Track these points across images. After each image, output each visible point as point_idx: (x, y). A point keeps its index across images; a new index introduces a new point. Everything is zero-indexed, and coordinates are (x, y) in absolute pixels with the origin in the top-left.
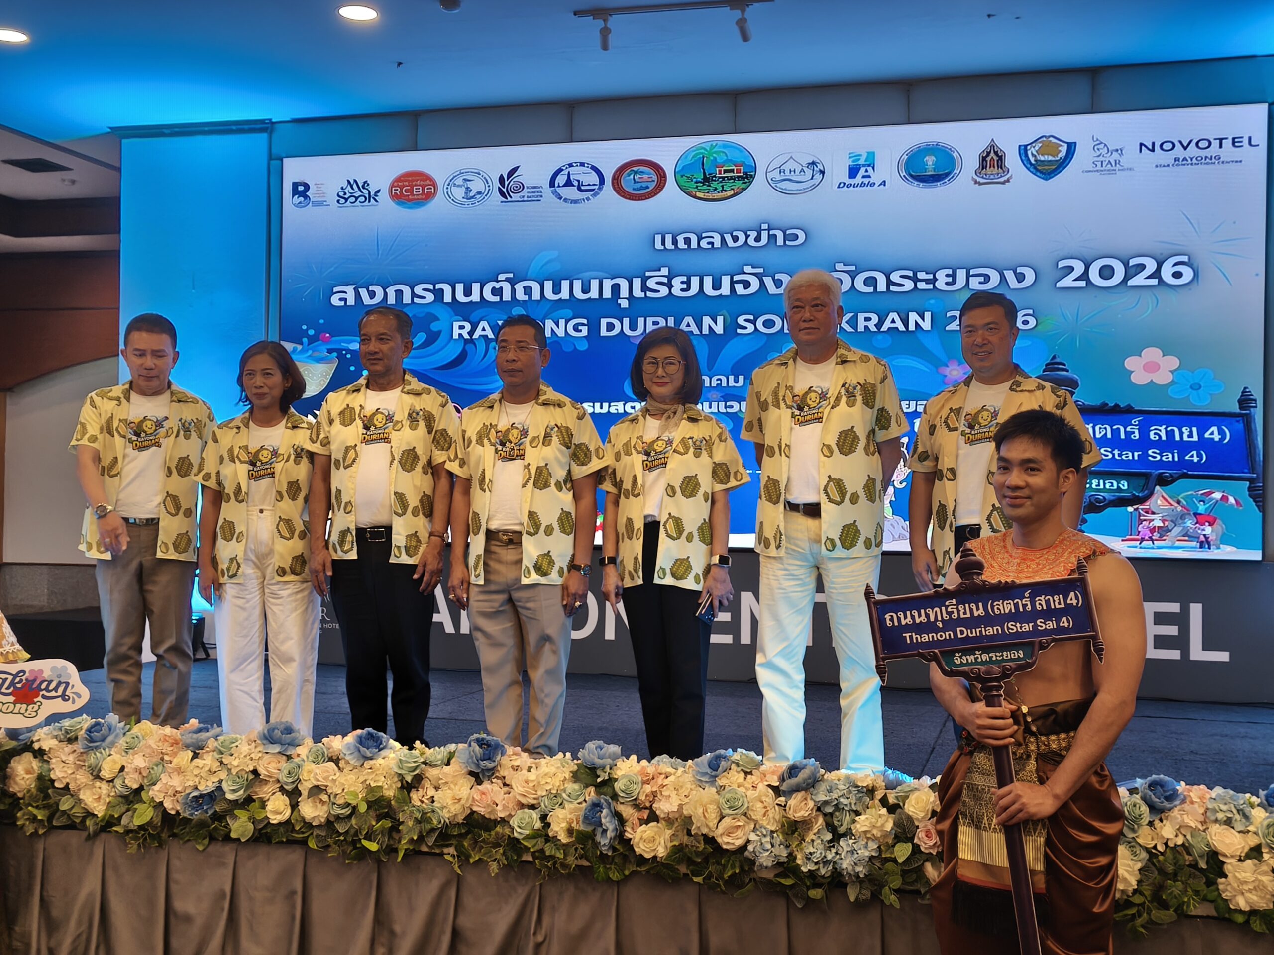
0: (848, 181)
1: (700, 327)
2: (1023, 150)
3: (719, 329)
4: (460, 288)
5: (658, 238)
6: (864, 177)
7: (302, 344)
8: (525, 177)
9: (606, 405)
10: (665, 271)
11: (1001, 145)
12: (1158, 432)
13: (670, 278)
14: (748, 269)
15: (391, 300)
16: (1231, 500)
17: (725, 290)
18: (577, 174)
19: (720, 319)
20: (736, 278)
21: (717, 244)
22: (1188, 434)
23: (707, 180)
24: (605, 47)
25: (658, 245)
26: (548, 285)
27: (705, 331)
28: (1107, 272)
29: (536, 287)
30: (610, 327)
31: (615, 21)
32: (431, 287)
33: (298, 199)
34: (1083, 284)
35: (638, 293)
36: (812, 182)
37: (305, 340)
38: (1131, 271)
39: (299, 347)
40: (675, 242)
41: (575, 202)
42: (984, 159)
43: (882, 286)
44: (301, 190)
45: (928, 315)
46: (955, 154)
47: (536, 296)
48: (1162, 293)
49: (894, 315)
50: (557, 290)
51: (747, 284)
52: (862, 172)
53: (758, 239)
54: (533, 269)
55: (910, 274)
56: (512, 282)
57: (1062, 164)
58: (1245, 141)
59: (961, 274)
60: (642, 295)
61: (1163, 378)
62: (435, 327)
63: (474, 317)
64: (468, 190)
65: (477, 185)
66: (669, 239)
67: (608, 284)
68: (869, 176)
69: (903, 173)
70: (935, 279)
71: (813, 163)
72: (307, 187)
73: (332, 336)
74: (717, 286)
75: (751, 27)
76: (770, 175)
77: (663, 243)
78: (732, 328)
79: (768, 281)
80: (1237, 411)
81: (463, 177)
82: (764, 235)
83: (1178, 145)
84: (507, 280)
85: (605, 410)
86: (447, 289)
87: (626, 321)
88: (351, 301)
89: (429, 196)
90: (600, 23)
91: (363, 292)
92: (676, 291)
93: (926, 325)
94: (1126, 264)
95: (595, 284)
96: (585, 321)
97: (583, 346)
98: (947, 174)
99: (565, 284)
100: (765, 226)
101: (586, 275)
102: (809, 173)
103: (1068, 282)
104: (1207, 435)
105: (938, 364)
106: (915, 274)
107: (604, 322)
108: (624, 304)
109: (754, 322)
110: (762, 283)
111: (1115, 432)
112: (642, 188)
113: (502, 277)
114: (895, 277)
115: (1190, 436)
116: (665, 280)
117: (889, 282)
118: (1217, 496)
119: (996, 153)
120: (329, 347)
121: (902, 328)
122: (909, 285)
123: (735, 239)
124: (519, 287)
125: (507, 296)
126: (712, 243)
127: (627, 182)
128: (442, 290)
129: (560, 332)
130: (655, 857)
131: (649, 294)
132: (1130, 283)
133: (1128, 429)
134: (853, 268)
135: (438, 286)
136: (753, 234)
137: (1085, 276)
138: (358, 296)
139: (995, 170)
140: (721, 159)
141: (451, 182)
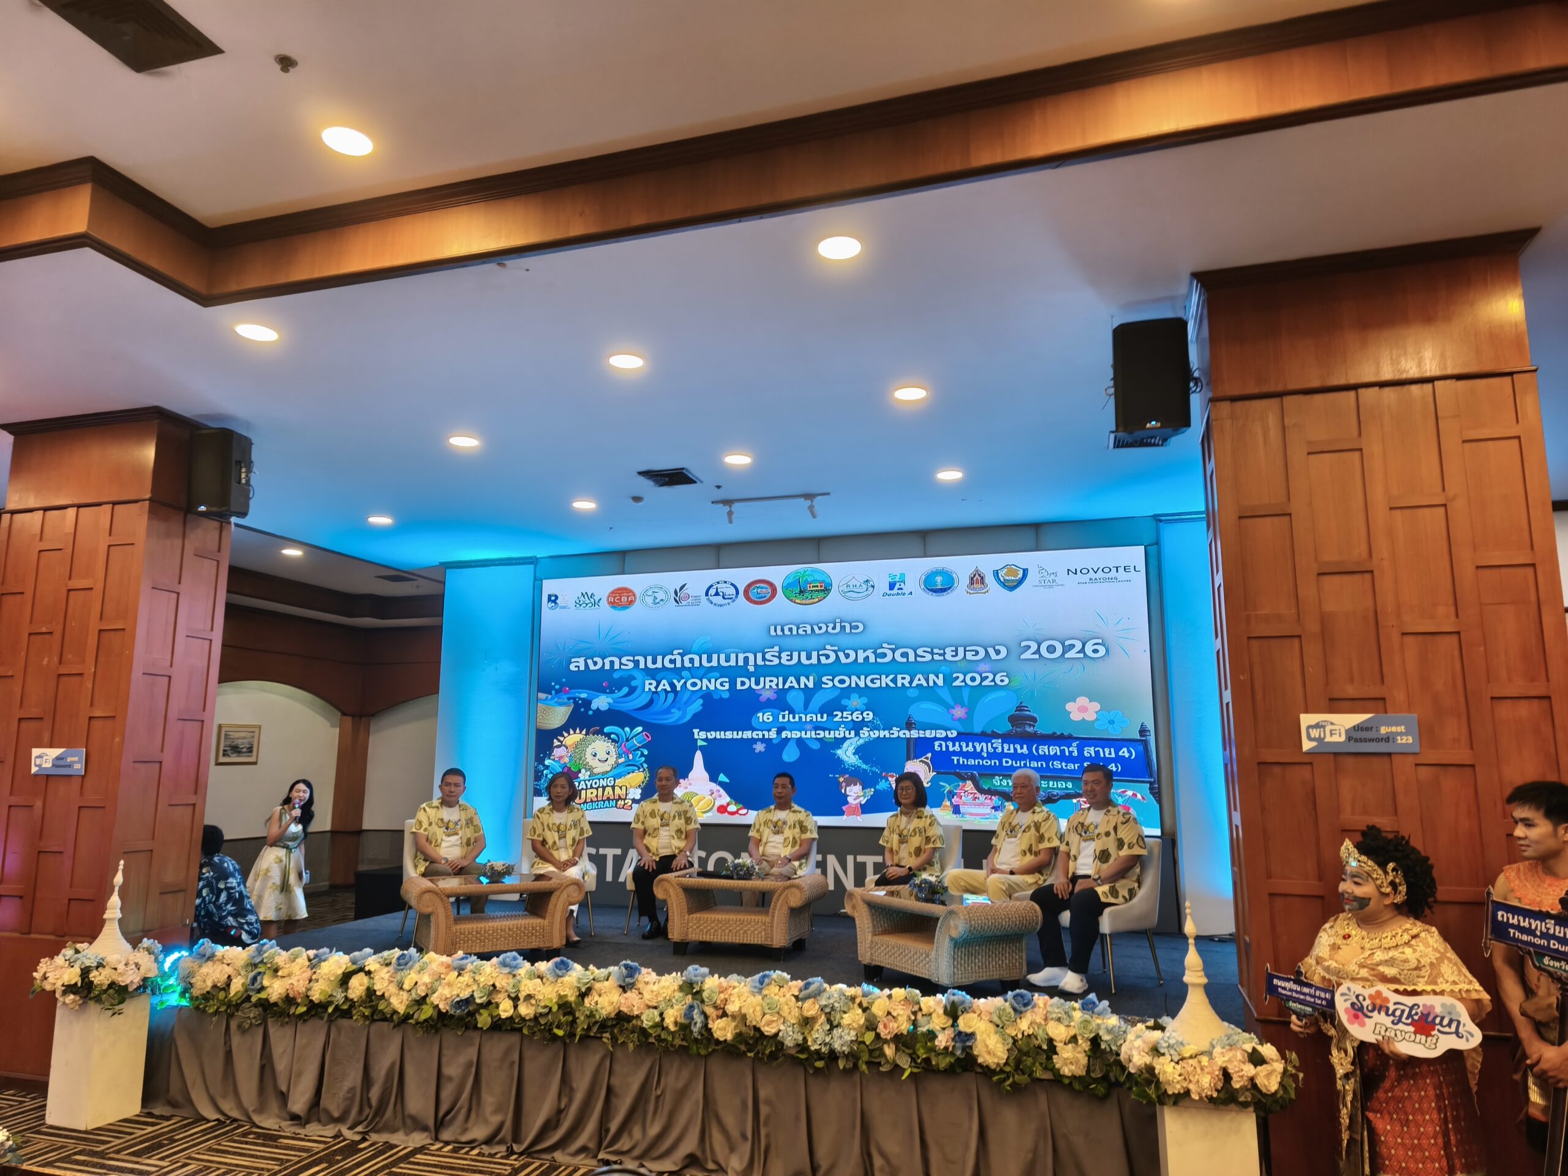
0: (889, 592)
1: (799, 683)
2: (996, 573)
3: (811, 685)
4: (649, 658)
5: (772, 628)
6: (899, 589)
7: (551, 694)
8: (689, 590)
9: (740, 733)
10: (777, 648)
11: (982, 570)
12: (1089, 751)
13: (780, 652)
14: (828, 647)
15: (607, 667)
16: (1139, 796)
17: (814, 660)
18: (723, 588)
19: (811, 678)
20: (820, 653)
21: (809, 632)
22: (1109, 753)
23: (801, 592)
24: (731, 522)
25: (773, 633)
26: (704, 657)
27: (802, 686)
28: (1051, 649)
29: (696, 658)
30: (743, 683)
31: (736, 507)
32: (632, 658)
33: (551, 605)
34: (1037, 656)
35: (760, 662)
36: (866, 593)
37: (553, 692)
38: (1067, 649)
39: (550, 696)
40: (783, 630)
41: (721, 606)
42: (972, 579)
43: (912, 658)
44: (553, 599)
45: (941, 676)
46: (954, 575)
47: (697, 664)
48: (1086, 662)
49: (919, 676)
50: (709, 660)
51: (827, 657)
52: (897, 586)
53: (834, 628)
54: (695, 648)
55: (929, 650)
56: (682, 655)
57: (1020, 582)
58: (1132, 568)
59: (961, 650)
60: (763, 663)
61: (1090, 716)
62: (633, 683)
63: (658, 677)
64: (655, 598)
65: (660, 595)
66: (779, 628)
67: (741, 656)
68: (901, 589)
69: (923, 587)
70: (945, 653)
71: (867, 581)
72: (557, 597)
73: (570, 689)
74: (809, 657)
75: (817, 509)
76: (841, 589)
77: (775, 631)
78: (818, 684)
79: (841, 655)
80: (1139, 738)
81: (654, 590)
82: (838, 625)
83: (1091, 570)
84: (679, 654)
85: (740, 737)
86: (641, 659)
87: (753, 679)
88: (582, 668)
89: (631, 603)
90: (727, 508)
91: (590, 662)
92: (784, 661)
93: (940, 682)
94: (1063, 644)
95: (733, 656)
96: (727, 680)
97: (726, 696)
98: (950, 588)
99: (715, 657)
100: (839, 620)
101: (728, 651)
102: (865, 587)
103: (1027, 655)
104: (1120, 753)
105: (949, 708)
106: (932, 650)
107: (739, 680)
108: (751, 669)
109: (833, 681)
110: (837, 656)
111: (1063, 751)
112: (762, 597)
113: (676, 652)
114: (920, 652)
115: (1110, 754)
116: (777, 654)
117: (916, 655)
118: (1130, 793)
119: (979, 575)
120: (569, 696)
121: (925, 684)
122: (929, 657)
123: (820, 628)
124: (686, 658)
125: (679, 665)
126: (805, 631)
127: (753, 593)
128: (638, 661)
129: (712, 687)
130: (726, 1040)
131: (767, 663)
132: (1066, 656)
133: (1071, 749)
134: (894, 647)
135: (636, 658)
136: (831, 625)
137: (1038, 651)
138: (586, 665)
139: (979, 586)
140: (810, 579)
141: (645, 594)
